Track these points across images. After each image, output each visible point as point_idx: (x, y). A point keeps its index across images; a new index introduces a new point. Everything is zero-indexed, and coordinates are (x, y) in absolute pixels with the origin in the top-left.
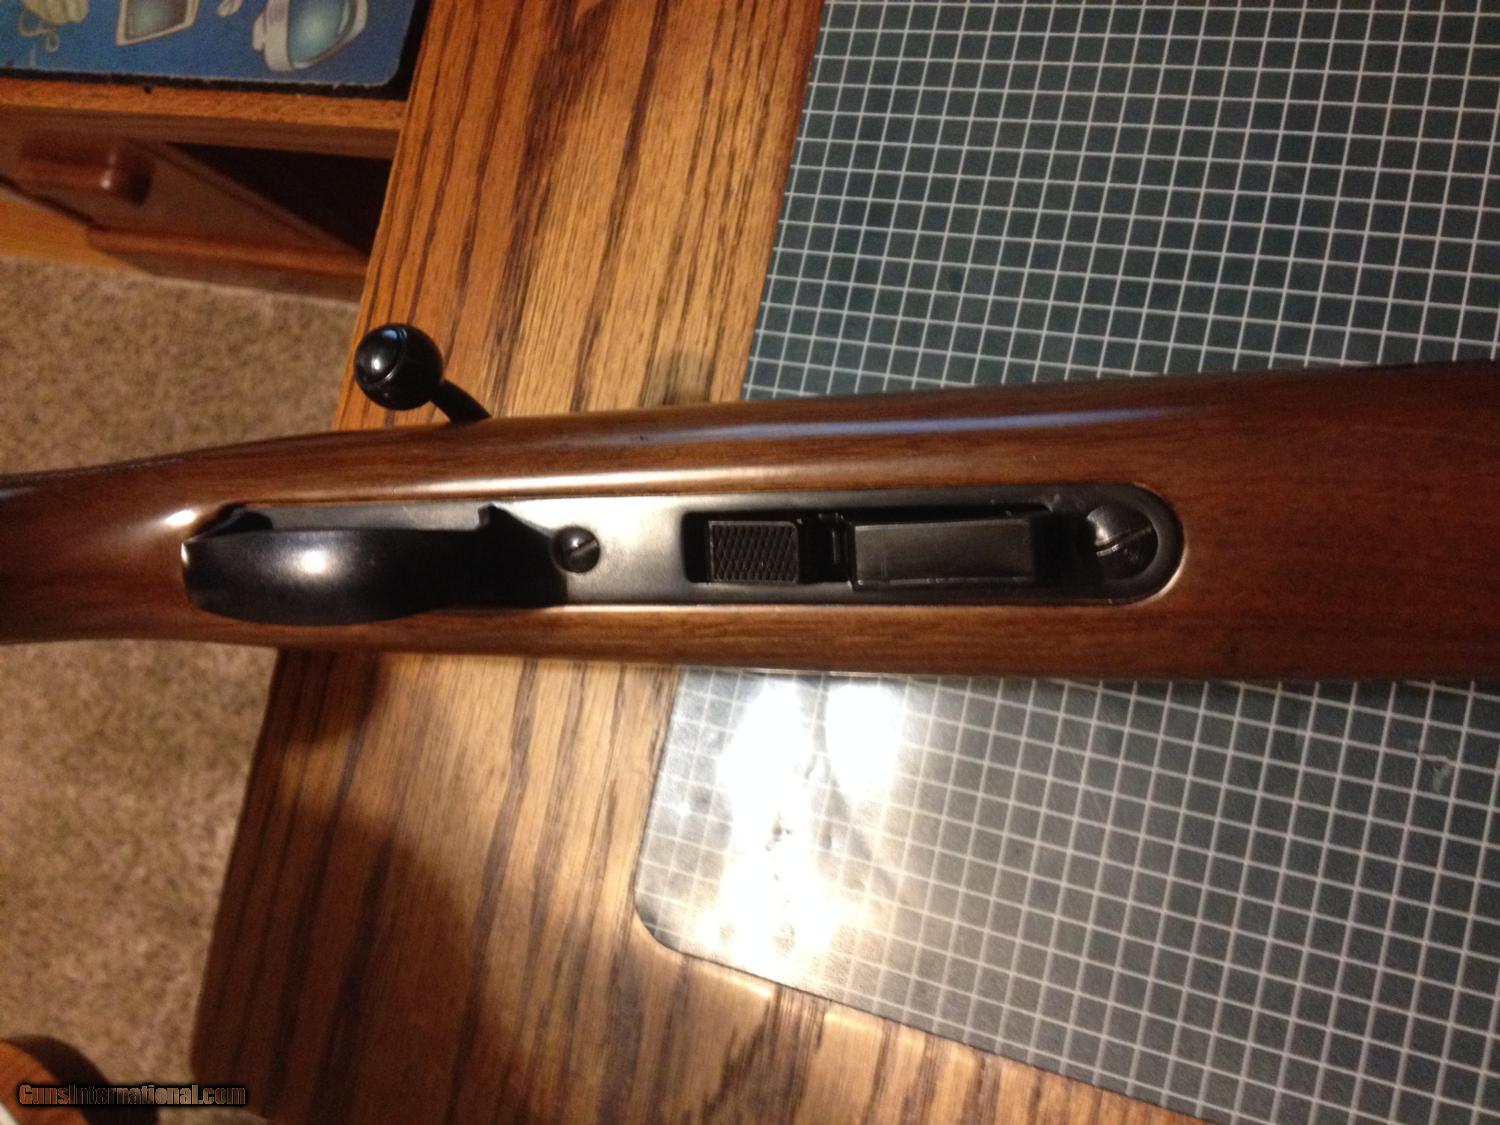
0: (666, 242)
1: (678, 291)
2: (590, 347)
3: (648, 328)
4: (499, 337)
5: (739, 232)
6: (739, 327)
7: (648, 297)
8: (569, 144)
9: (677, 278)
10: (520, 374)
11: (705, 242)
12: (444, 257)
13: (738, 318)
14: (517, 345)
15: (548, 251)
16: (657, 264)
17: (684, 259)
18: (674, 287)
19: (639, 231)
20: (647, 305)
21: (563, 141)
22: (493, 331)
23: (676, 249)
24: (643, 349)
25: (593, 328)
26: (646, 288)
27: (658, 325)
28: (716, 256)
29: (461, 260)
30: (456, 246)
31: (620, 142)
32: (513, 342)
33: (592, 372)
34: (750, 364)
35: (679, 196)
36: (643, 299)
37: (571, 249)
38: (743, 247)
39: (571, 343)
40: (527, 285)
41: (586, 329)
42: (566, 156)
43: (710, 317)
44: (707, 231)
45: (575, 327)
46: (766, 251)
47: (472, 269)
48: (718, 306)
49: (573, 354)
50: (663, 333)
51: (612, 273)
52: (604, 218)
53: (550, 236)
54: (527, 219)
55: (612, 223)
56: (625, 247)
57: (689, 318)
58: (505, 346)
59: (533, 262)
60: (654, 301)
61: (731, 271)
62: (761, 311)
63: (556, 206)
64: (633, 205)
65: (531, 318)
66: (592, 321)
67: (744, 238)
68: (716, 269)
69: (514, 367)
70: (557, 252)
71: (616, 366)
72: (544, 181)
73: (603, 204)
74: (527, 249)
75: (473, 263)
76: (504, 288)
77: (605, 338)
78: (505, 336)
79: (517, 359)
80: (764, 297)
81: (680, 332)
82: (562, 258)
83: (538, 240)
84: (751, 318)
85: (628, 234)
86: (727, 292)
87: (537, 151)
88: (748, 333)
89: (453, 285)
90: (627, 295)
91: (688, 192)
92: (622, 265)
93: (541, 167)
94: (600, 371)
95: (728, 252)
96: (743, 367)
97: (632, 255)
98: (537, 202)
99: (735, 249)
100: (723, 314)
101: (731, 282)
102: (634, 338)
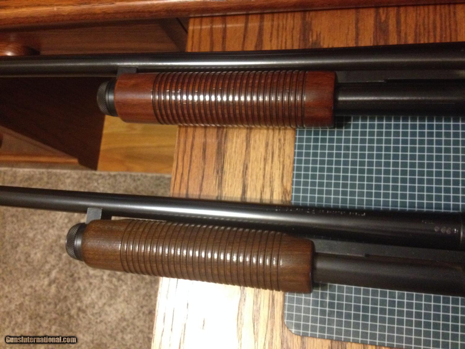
0: (264, 144)
1: (269, 156)
2: (246, 172)
3: (262, 166)
4: (218, 172)
5: (285, 140)
6: (289, 164)
7: (261, 158)
9: (268, 153)
10: (226, 181)
11: (275, 143)
12: (197, 152)
13: (288, 162)
14: (223, 174)
15: (229, 148)
16: (262, 150)
17: (270, 148)
18: (268, 155)
19: (255, 141)
20: (261, 160)
22: (215, 171)
23: (267, 145)
24: (261, 173)
25: (246, 168)
26: (260, 156)
27: (265, 165)
28: (279, 146)
29: (203, 153)
30: (200, 149)
32: (222, 173)
33: (247, 179)
34: (293, 174)
36: (259, 159)
37: (236, 147)
38: (286, 143)
39: (240, 172)
40: (224, 158)
41: (244, 168)
43: (280, 162)
44: (275, 140)
45: (240, 168)
46: (293, 144)
47: (206, 155)
48: (282, 160)
49: (241, 175)
51: (249, 153)
52: (245, 139)
53: (229, 145)
54: (221, 140)
55: (247, 139)
56: (252, 146)
57: (274, 163)
58: (220, 174)
59: (225, 152)
61: (284, 150)
62: (294, 159)
63: (230, 136)
65: (227, 167)
66: (245, 166)
67: (286, 141)
68: (280, 149)
69: (224, 180)
70: (232, 148)
74: (223, 148)
75: (207, 153)
76: (217, 159)
77: (250, 170)
78: (220, 172)
79: (224, 178)
80: (294, 156)
81: (272, 167)
82: (233, 150)
83: (226, 146)
84: (292, 162)
85: (252, 142)
86: (284, 155)
88: (292, 165)
89: (201, 159)
90: (255, 158)
92: (252, 151)
94: (249, 179)
95: (282, 145)
97: (254, 148)
98: (224, 135)
99: (284, 144)
100: (283, 161)
101: (284, 153)
102: (258, 169)
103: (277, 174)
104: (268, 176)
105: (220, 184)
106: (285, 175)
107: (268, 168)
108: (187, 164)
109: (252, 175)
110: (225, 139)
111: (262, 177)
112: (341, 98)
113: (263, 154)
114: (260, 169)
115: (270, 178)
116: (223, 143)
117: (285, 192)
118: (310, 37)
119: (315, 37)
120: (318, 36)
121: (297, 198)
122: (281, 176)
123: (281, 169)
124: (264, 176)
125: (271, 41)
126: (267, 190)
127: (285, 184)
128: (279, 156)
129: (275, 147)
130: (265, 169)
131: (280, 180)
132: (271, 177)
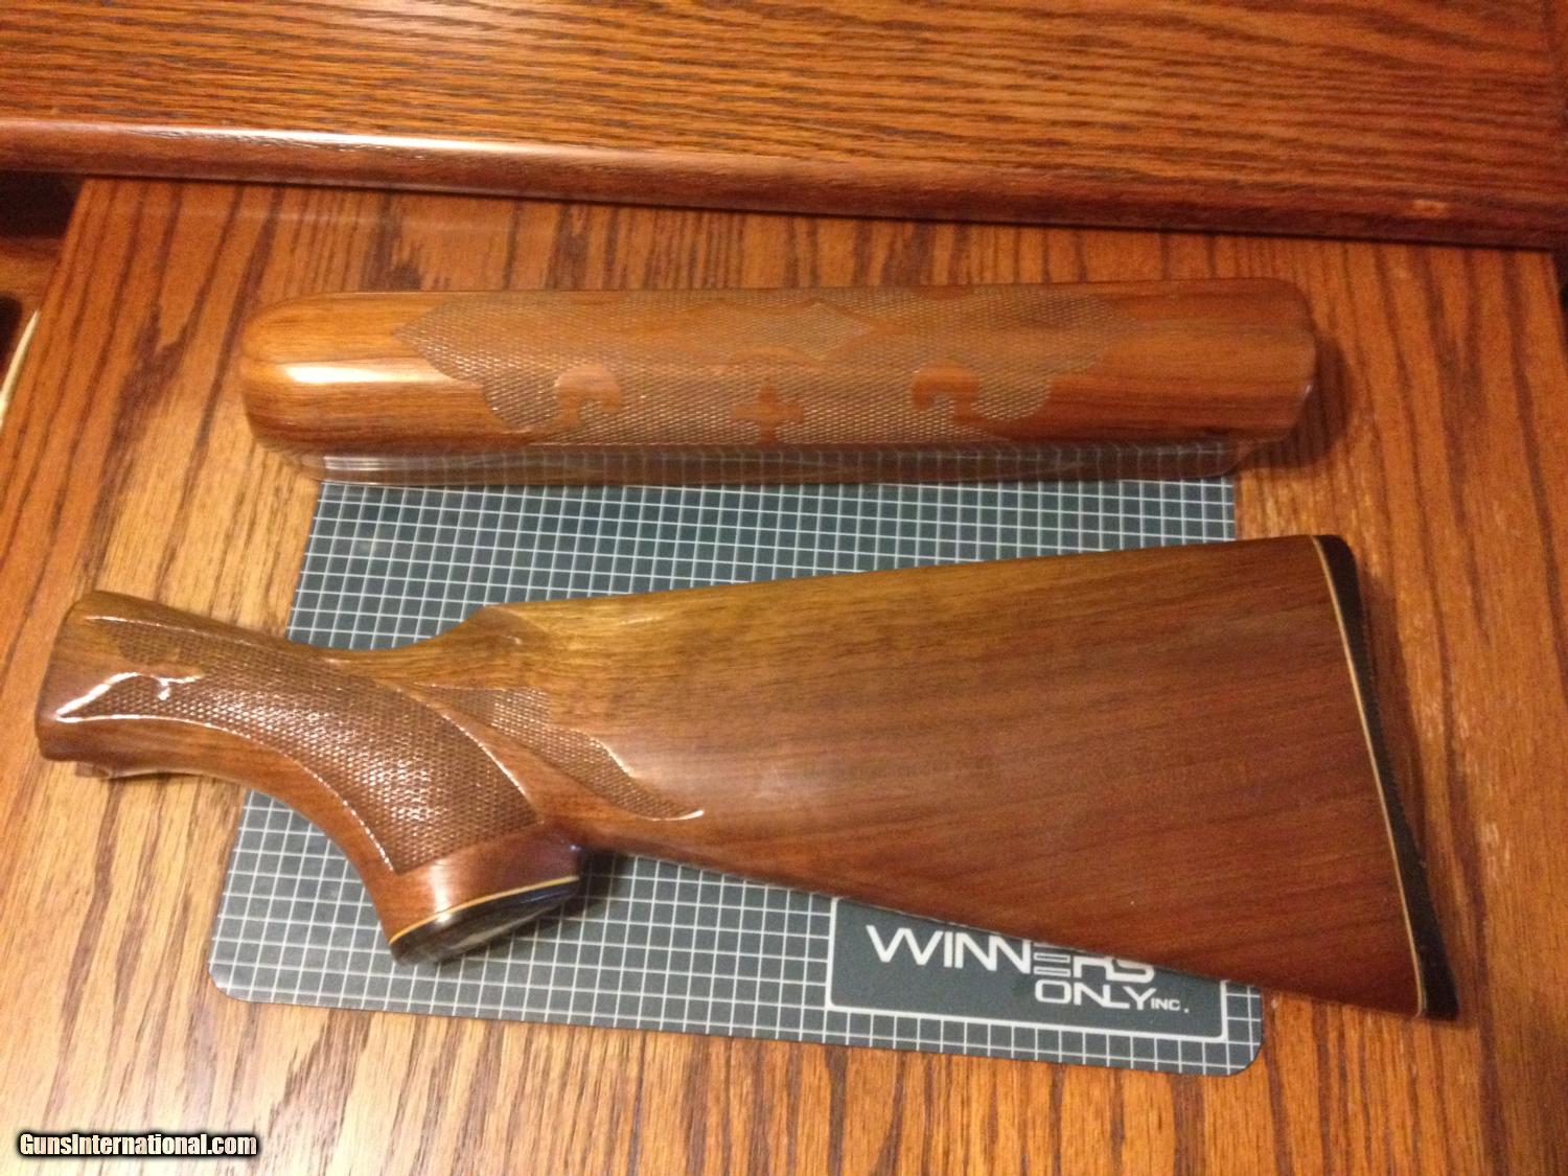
0: (231, 499)
1: (241, 530)
2: (167, 569)
3: (217, 554)
4: (86, 566)
5: (290, 491)
6: (292, 550)
7: (217, 534)
8: (150, 434)
9: (240, 520)
11: (264, 497)
13: (291, 547)
14: (102, 570)
15: (131, 504)
16: (225, 512)
17: (247, 509)
18: (238, 527)
19: (209, 489)
20: (216, 537)
21: (145, 430)
22: (80, 562)
23: (240, 500)
24: (212, 571)
25: (171, 555)
26: (215, 528)
27: (225, 553)
28: (272, 506)
29: (52, 514)
30: (49, 503)
31: (192, 432)
32: (98, 569)
33: (167, 587)
34: (301, 576)
35: (242, 467)
36: (213, 535)
37: (151, 502)
38: (294, 500)
39: (150, 566)
40: (111, 529)
41: (164, 558)
42: (147, 441)
43: (268, 545)
44: (265, 490)
45: (155, 555)
46: (312, 502)
47: (63, 519)
48: (274, 539)
49: (151, 576)
50: (229, 558)
51: (186, 518)
52: (179, 482)
53: (132, 495)
54: (112, 481)
55: (186, 485)
56: (196, 502)
57: (251, 547)
58: (91, 571)
59: (117, 513)
60: (222, 536)
61: (286, 515)
62: (310, 540)
63: (139, 474)
64: (203, 473)
65: (115, 552)
66: (169, 552)
67: (294, 495)
68: (274, 513)
70: (138, 506)
71: (190, 581)
72: (128, 457)
73: (178, 474)
74: (113, 503)
75: (64, 513)
76: (91, 531)
77: (180, 563)
78: (92, 565)
80: (311, 531)
81: (243, 558)
82: (142, 510)
83: (123, 497)
84: (302, 544)
85: (200, 492)
86: (282, 530)
87: (121, 438)
88: (299, 555)
89: (45, 530)
90: (199, 533)
91: (249, 464)
92: (195, 513)
93: (125, 449)
94: (174, 585)
95: (282, 504)
96: (296, 578)
97: (203, 506)
98: (122, 471)
99: (286, 502)
100: (279, 544)
101: (285, 521)
102: (204, 563)
103: (255, 574)
104: (228, 581)
106: (276, 580)
107: (232, 559)
109: (183, 576)
110: (124, 480)
111: (211, 583)
113: (227, 523)
114: (210, 561)
115: (234, 586)
116: (116, 490)
118: (395, 251)
119: (406, 254)
120: (415, 252)
122: (264, 582)
123: (270, 563)
124: (218, 579)
125: (292, 251)
127: (272, 600)
128: (269, 530)
129: (260, 507)
130: (223, 562)
131: (262, 591)
132: (239, 583)
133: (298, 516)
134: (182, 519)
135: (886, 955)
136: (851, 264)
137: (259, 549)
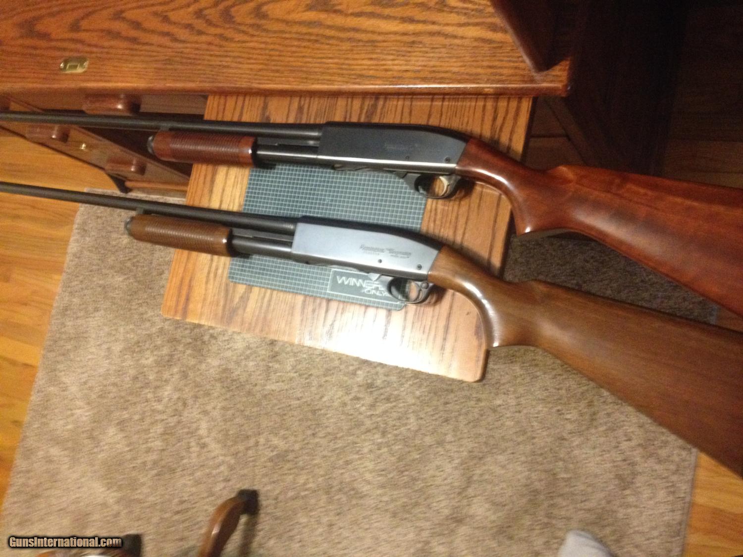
3: (231, 191)
7: (231, 185)
11: (239, 177)
12: (202, 178)
13: (244, 188)
14: (212, 194)
15: (217, 178)
16: (232, 180)
17: (237, 179)
18: (235, 183)
22: (209, 191)
23: (235, 178)
25: (223, 190)
27: (233, 189)
29: (204, 180)
34: (245, 195)
38: (245, 177)
39: (220, 193)
40: (214, 183)
44: (240, 175)
47: (206, 181)
48: (241, 186)
59: (215, 180)
65: (214, 189)
68: (241, 180)
76: (211, 184)
78: (211, 192)
80: (247, 185)
81: (236, 191)
82: (219, 179)
83: (215, 177)
86: (242, 184)
88: (245, 190)
90: (228, 185)
92: (228, 180)
99: (243, 178)
100: (242, 188)
101: (243, 182)
102: (229, 192)
103: (238, 194)
105: (210, 200)
106: (241, 196)
107: (234, 191)
108: (195, 187)
110: (216, 172)
112: (259, 152)
116: (215, 174)
117: (240, 206)
120: (270, 113)
121: (245, 209)
124: (231, 196)
126: (232, 205)
128: (240, 184)
129: (239, 179)
133: (246, 181)
134: (226, 183)
135: (340, 282)
136: (359, 112)
137: (239, 190)
